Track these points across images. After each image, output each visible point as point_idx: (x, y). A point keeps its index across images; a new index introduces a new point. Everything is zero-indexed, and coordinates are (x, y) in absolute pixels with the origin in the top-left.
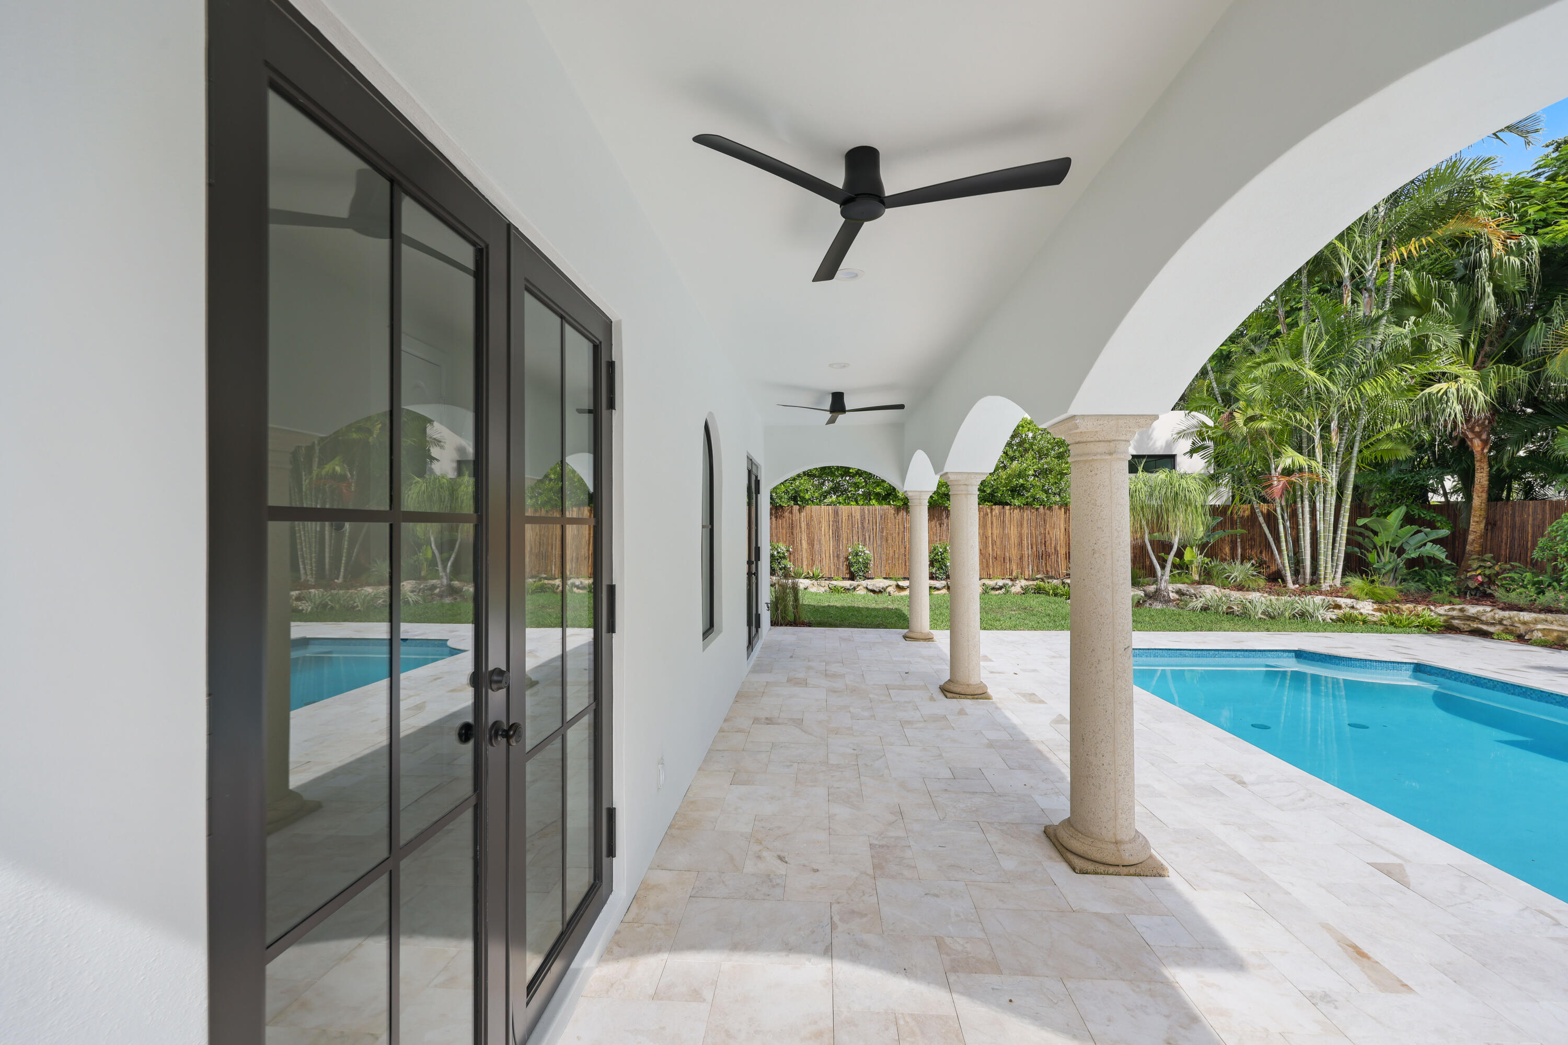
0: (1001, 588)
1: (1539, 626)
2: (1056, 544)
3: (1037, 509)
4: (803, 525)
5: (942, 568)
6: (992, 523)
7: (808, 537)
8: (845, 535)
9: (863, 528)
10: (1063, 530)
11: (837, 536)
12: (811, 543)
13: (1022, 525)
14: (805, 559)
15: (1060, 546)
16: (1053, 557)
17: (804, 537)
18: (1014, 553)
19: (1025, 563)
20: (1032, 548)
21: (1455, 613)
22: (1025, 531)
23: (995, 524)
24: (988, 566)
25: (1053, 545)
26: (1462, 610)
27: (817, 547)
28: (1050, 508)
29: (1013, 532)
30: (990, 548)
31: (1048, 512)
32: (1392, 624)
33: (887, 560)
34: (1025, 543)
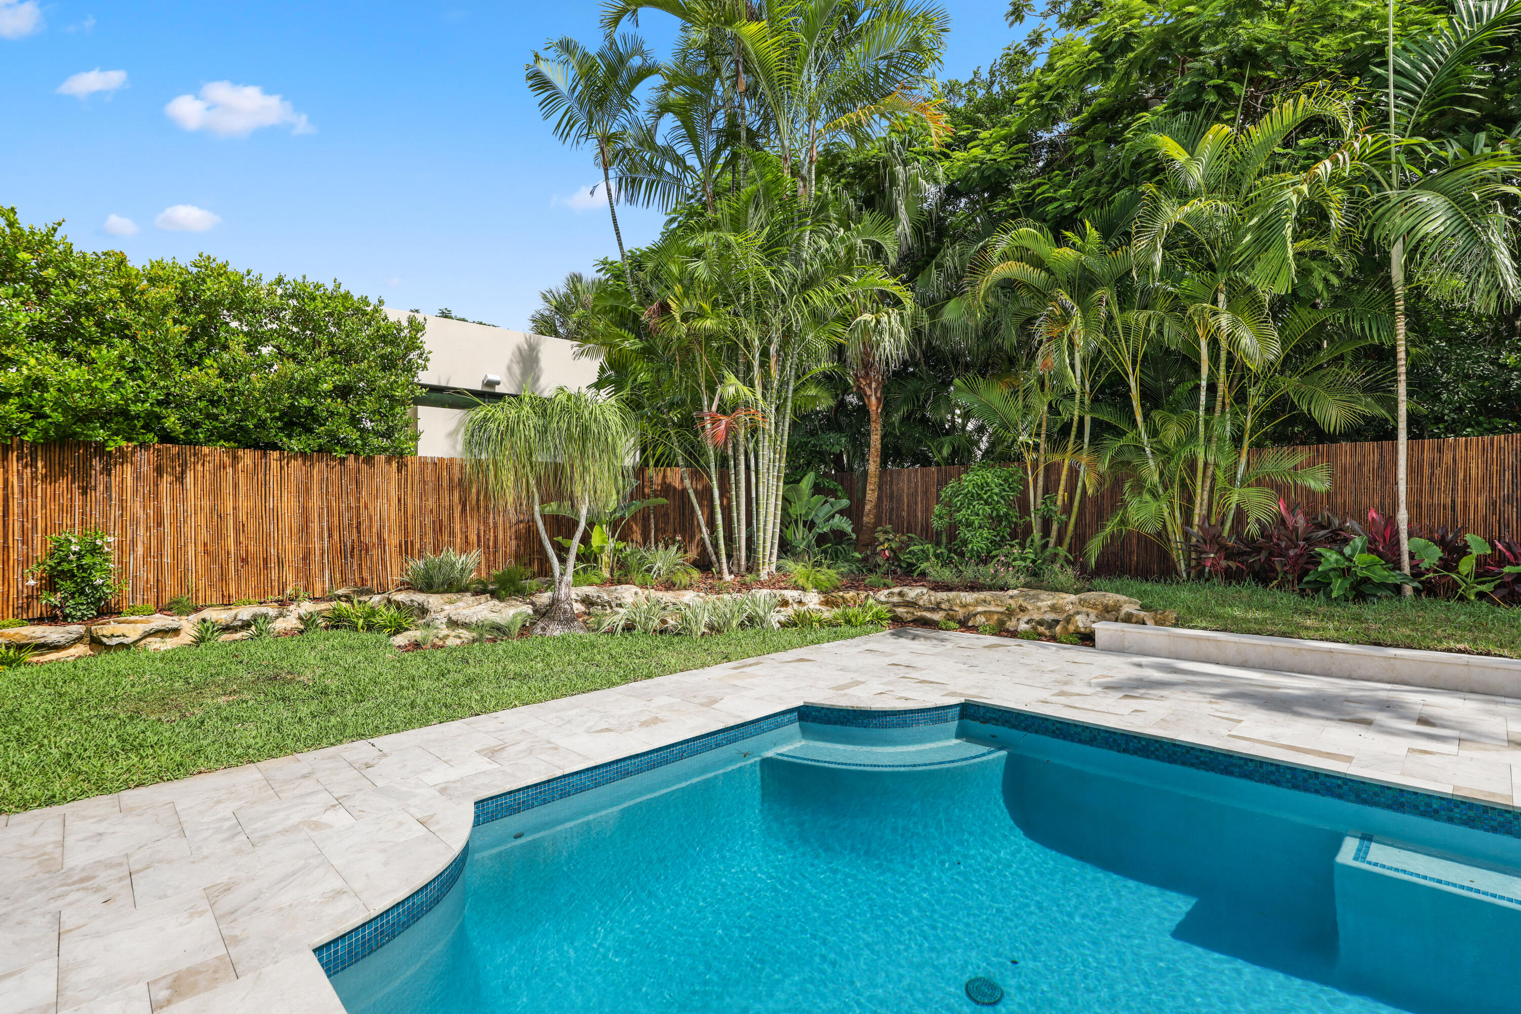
0: (246, 625)
1: (980, 609)
2: (382, 527)
3: (342, 461)
5: (82, 593)
6: (236, 486)
10: (394, 501)
13: (308, 490)
15: (390, 531)
16: (375, 553)
18: (291, 548)
19: (315, 568)
20: (330, 535)
21: (896, 599)
22: (315, 503)
23: (242, 489)
24: (223, 578)
25: (374, 530)
26: (901, 594)
28: (369, 460)
29: (288, 506)
30: (231, 540)
31: (364, 467)
32: (848, 622)
34: (315, 526)
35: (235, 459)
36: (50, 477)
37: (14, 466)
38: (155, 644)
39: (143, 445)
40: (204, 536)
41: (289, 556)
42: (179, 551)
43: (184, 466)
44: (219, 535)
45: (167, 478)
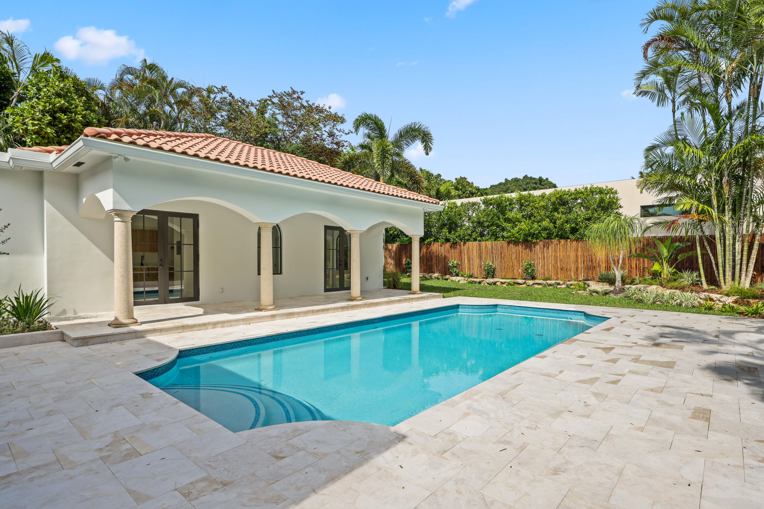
4: (465, 251)
5: (528, 274)
7: (468, 257)
8: (484, 256)
9: (492, 252)
11: (480, 258)
12: (469, 261)
13: (577, 250)
14: (466, 268)
15: (602, 263)
17: (466, 257)
19: (579, 272)
20: (583, 263)
22: (579, 254)
24: (557, 273)
25: (597, 262)
27: (471, 262)
29: (572, 255)
30: (559, 263)
33: (504, 269)
34: (580, 260)
35: (560, 242)
36: (525, 249)
37: (520, 246)
38: (536, 286)
39: (541, 240)
40: (553, 262)
41: (572, 269)
42: (548, 265)
43: (549, 245)
44: (556, 262)
45: (545, 248)
